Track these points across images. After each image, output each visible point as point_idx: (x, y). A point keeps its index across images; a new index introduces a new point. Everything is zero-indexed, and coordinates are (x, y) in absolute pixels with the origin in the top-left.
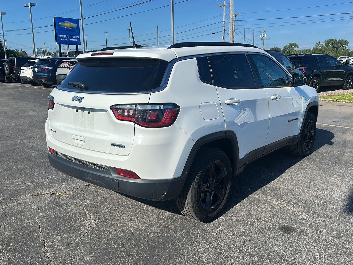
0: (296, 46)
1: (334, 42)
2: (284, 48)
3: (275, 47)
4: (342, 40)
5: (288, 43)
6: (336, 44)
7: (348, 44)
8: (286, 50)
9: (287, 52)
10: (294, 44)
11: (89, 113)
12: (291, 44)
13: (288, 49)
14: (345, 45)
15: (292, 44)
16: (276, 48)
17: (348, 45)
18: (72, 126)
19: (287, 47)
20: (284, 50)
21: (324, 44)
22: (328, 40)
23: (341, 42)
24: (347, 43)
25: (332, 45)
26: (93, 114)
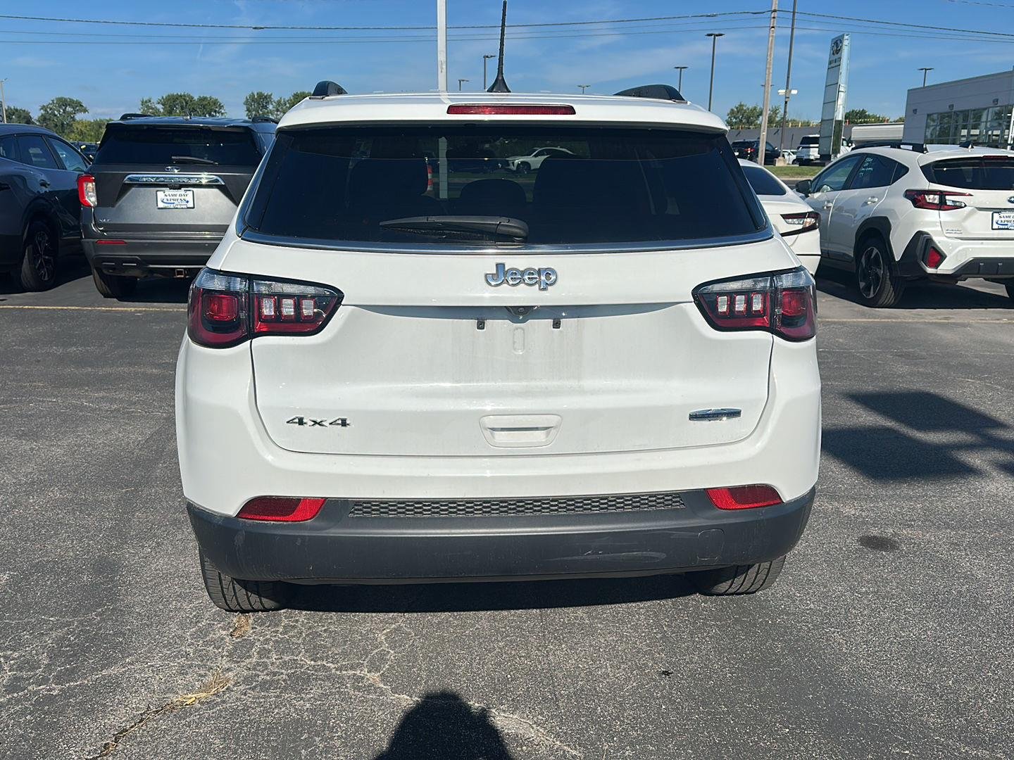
0: (78, 107)
1: (187, 103)
2: (42, 111)
3: (12, 108)
4: (205, 98)
5: (53, 98)
6: (193, 109)
7: (223, 111)
8: (50, 119)
9: (56, 125)
10: (72, 101)
11: (557, 325)
12: (63, 103)
13: (55, 115)
14: (215, 111)
15: (66, 100)
16: (17, 110)
17: (222, 114)
19: (51, 109)
20: (44, 119)
21: (160, 107)
22: (169, 96)
23: (204, 103)
24: (221, 107)
25: (182, 109)
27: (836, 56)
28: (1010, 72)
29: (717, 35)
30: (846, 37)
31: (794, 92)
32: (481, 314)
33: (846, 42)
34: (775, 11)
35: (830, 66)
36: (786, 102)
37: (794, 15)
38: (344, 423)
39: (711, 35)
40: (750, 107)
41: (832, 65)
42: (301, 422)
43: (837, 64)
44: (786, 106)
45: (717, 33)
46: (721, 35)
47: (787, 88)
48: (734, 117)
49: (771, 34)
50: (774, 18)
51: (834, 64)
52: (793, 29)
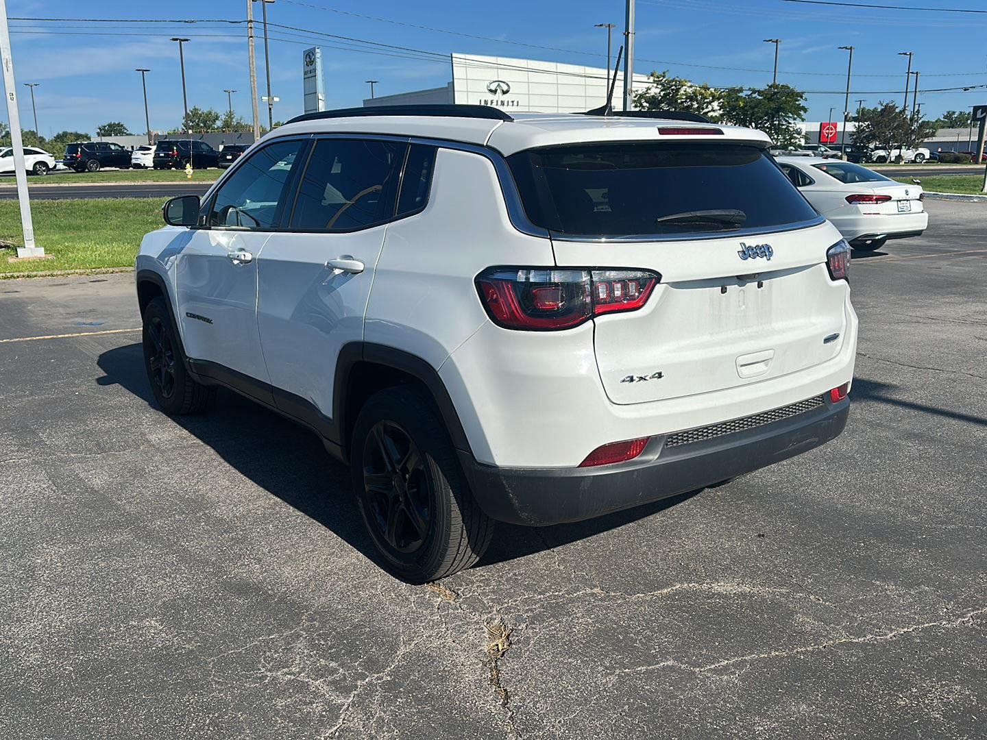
11: (760, 285)
18: (706, 338)
26: (770, 286)
27: (311, 68)
28: (446, 88)
29: (182, 40)
30: (317, 50)
31: (276, 99)
32: (723, 283)
33: (318, 55)
34: (251, 21)
35: (306, 76)
36: (270, 109)
37: (265, 26)
38: (660, 375)
39: (177, 40)
40: (205, 111)
41: (309, 75)
42: (632, 380)
43: (313, 74)
44: (270, 112)
45: (182, 38)
46: (187, 40)
47: (269, 96)
48: (191, 121)
49: (250, 44)
50: (251, 28)
51: (310, 75)
52: (266, 40)
